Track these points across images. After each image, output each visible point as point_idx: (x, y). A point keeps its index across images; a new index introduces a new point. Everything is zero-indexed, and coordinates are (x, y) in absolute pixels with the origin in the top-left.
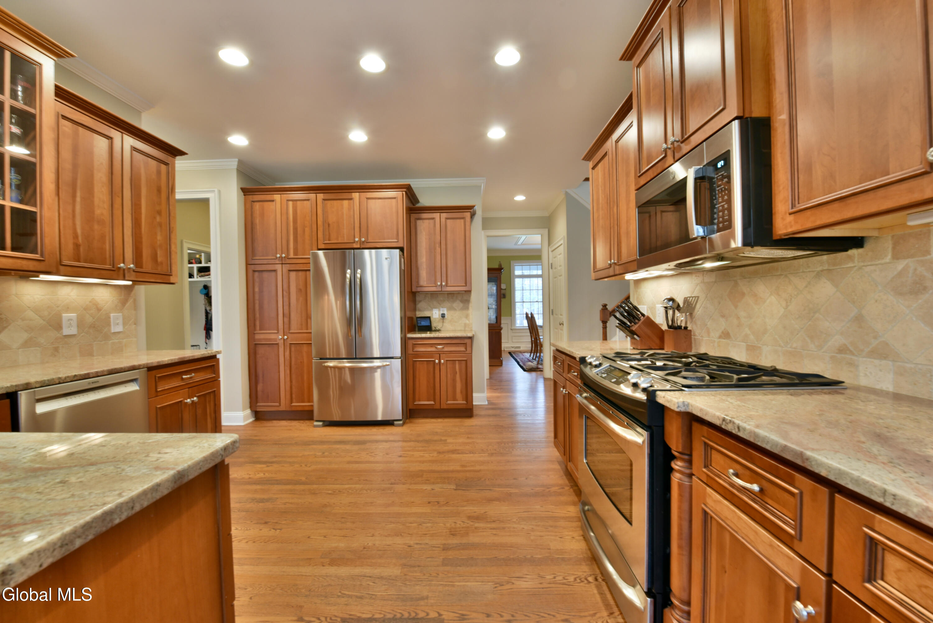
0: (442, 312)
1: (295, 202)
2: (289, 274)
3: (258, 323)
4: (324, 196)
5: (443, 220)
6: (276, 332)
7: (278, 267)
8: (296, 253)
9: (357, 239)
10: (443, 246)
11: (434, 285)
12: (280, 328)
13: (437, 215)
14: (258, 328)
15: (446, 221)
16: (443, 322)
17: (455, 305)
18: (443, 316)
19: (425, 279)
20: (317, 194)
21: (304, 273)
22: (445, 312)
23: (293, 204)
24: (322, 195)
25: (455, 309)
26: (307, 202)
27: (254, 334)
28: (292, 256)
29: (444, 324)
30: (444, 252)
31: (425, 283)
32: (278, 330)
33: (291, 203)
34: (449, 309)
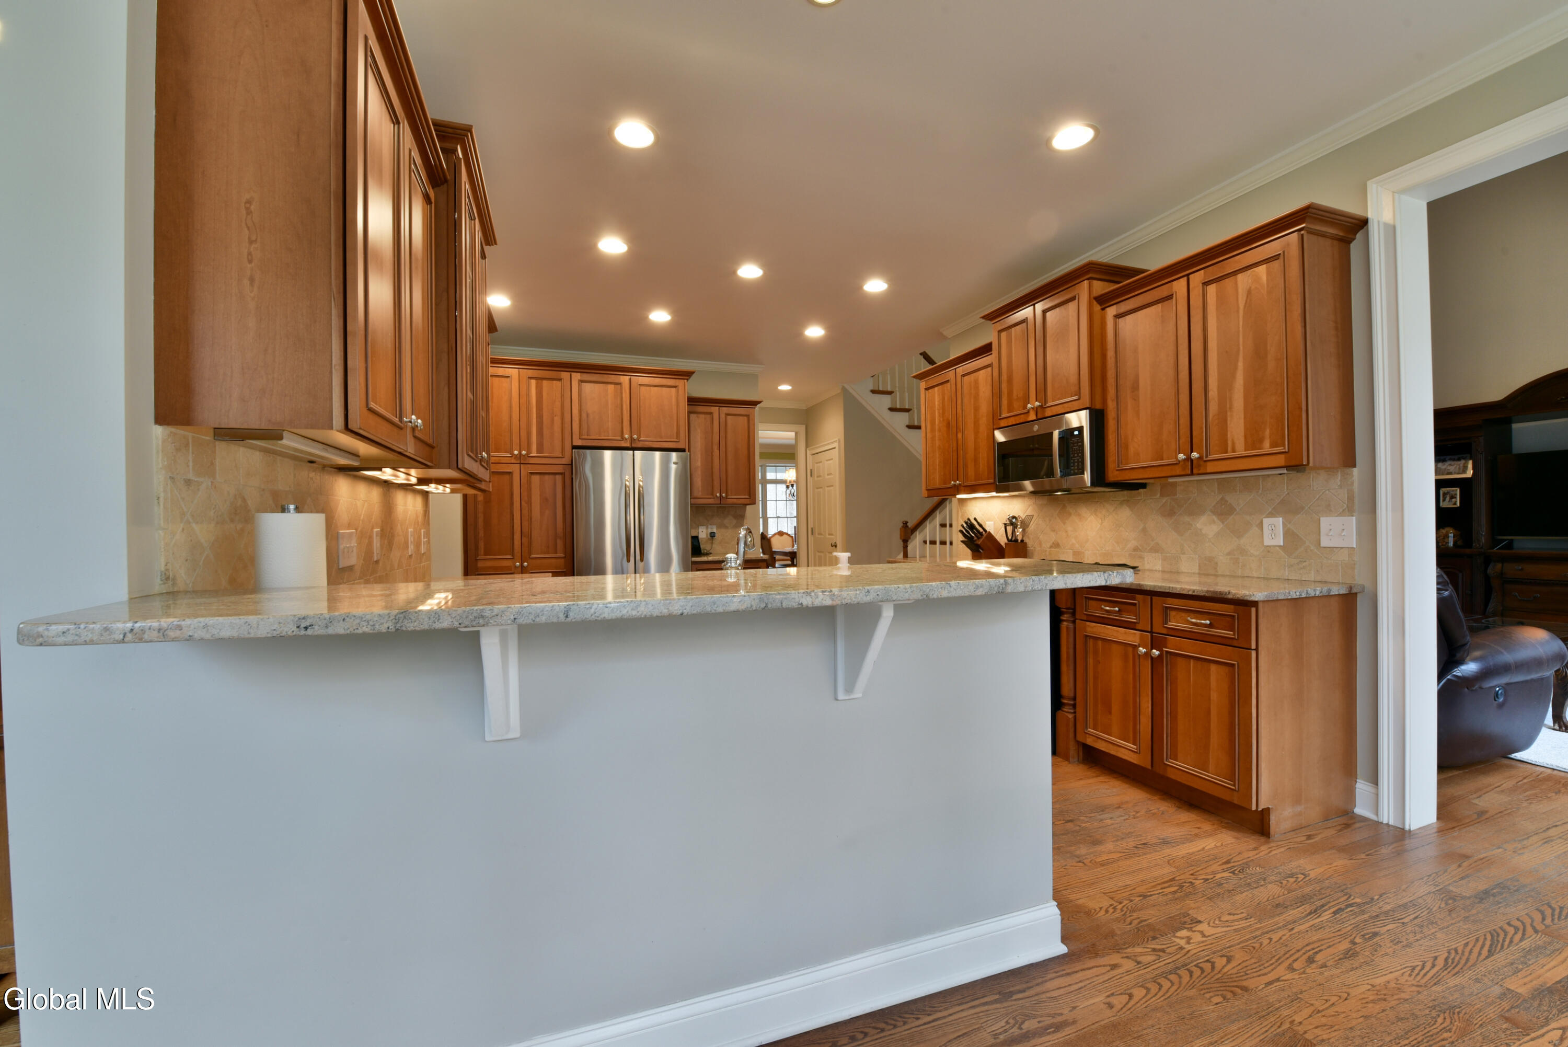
0: (710, 531)
1: (540, 381)
2: (530, 477)
3: (482, 545)
4: (581, 376)
5: (723, 416)
6: (510, 557)
7: (515, 469)
8: (540, 449)
9: (627, 436)
10: (723, 449)
11: (711, 496)
12: (516, 552)
13: (715, 410)
14: (482, 551)
15: (726, 418)
16: (712, 543)
17: (726, 521)
18: (712, 535)
19: (700, 489)
20: (572, 373)
21: (551, 477)
22: (715, 530)
23: (537, 384)
24: (579, 374)
25: (726, 527)
26: (558, 382)
27: (477, 560)
28: (534, 454)
29: (714, 545)
30: (723, 455)
31: (700, 493)
32: (513, 555)
33: (533, 382)
34: (720, 526)
